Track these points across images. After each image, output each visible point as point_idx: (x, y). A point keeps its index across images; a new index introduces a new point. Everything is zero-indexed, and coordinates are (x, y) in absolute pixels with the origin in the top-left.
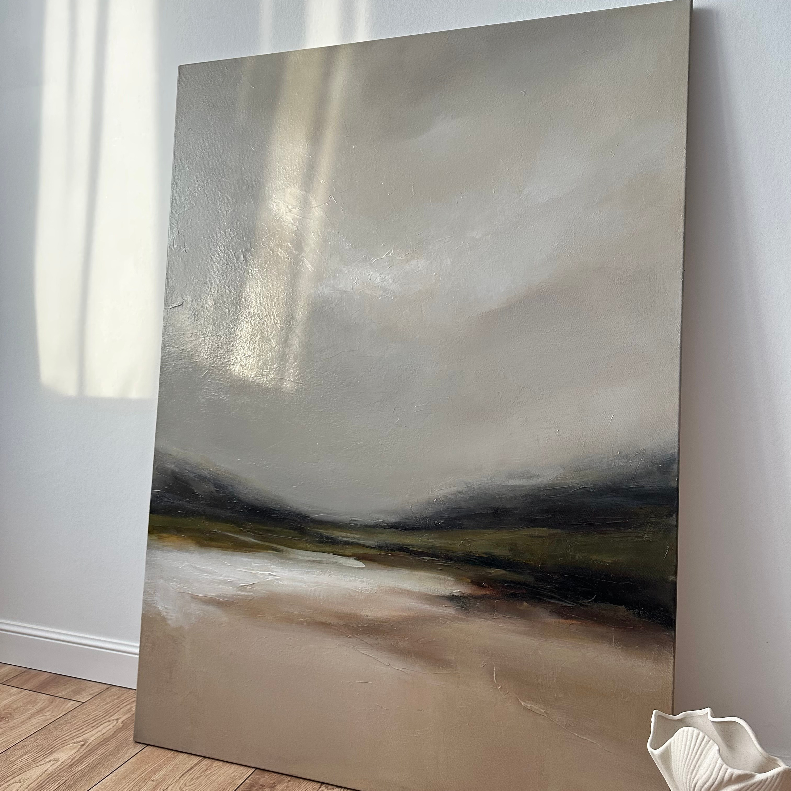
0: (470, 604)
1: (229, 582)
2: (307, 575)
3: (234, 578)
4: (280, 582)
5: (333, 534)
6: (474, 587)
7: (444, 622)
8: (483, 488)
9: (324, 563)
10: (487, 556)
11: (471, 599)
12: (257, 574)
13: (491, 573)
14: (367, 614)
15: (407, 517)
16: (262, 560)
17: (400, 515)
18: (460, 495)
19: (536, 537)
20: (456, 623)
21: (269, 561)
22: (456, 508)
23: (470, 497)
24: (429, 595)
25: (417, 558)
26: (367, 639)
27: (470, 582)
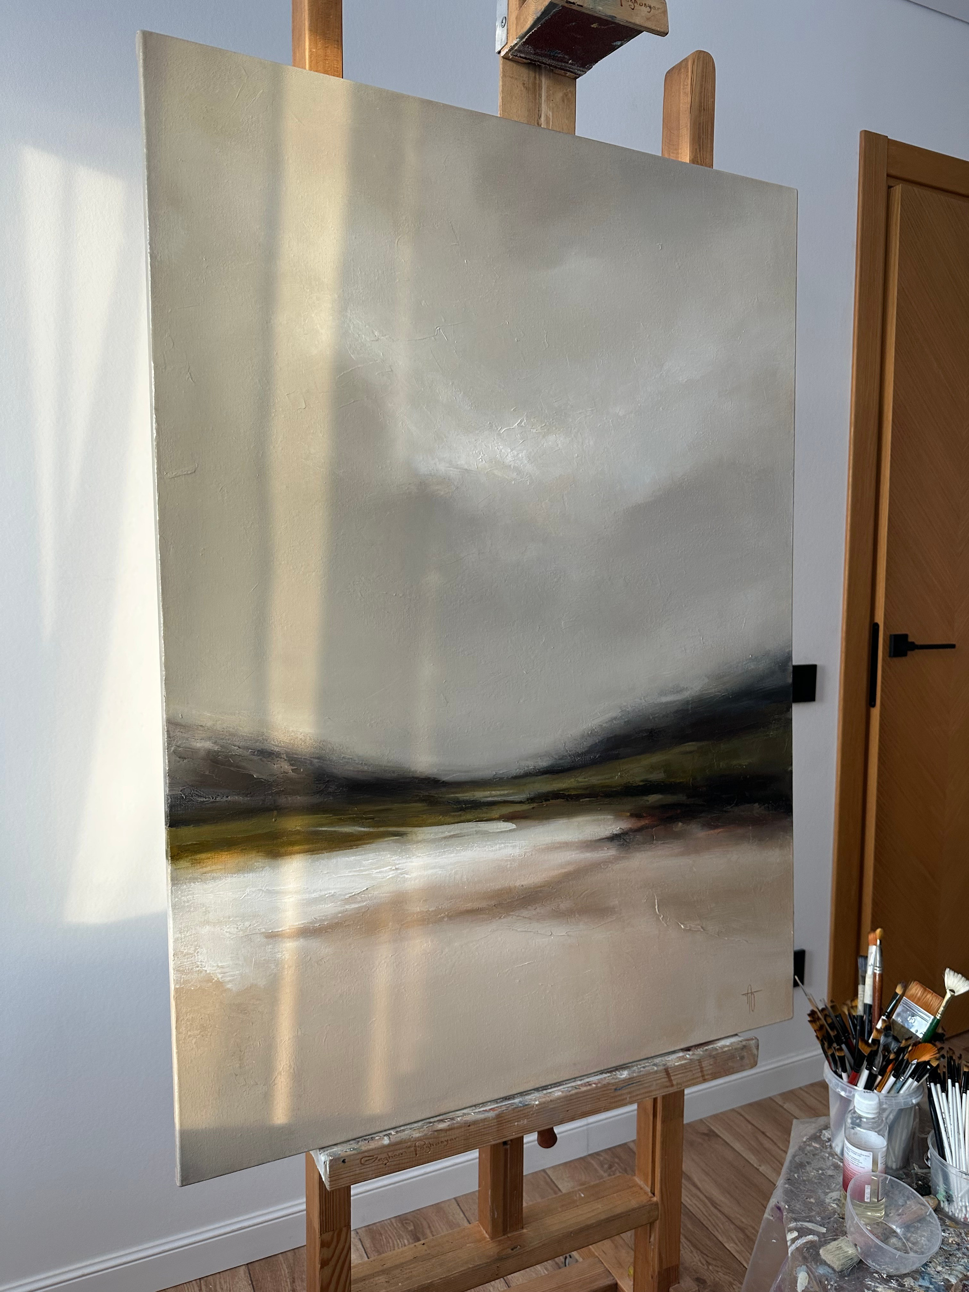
0: (630, 839)
1: (327, 897)
2: (443, 857)
3: (336, 888)
4: (406, 876)
5: (474, 796)
6: (633, 820)
7: (606, 867)
8: (637, 710)
9: (465, 836)
10: (644, 783)
11: (631, 833)
12: (372, 874)
13: (648, 801)
14: (523, 883)
15: (561, 757)
16: (377, 853)
17: (552, 757)
18: (614, 722)
19: (687, 753)
20: (618, 864)
21: (387, 853)
22: (612, 737)
23: (625, 722)
24: (588, 841)
25: (574, 803)
26: (525, 913)
27: (630, 816)
